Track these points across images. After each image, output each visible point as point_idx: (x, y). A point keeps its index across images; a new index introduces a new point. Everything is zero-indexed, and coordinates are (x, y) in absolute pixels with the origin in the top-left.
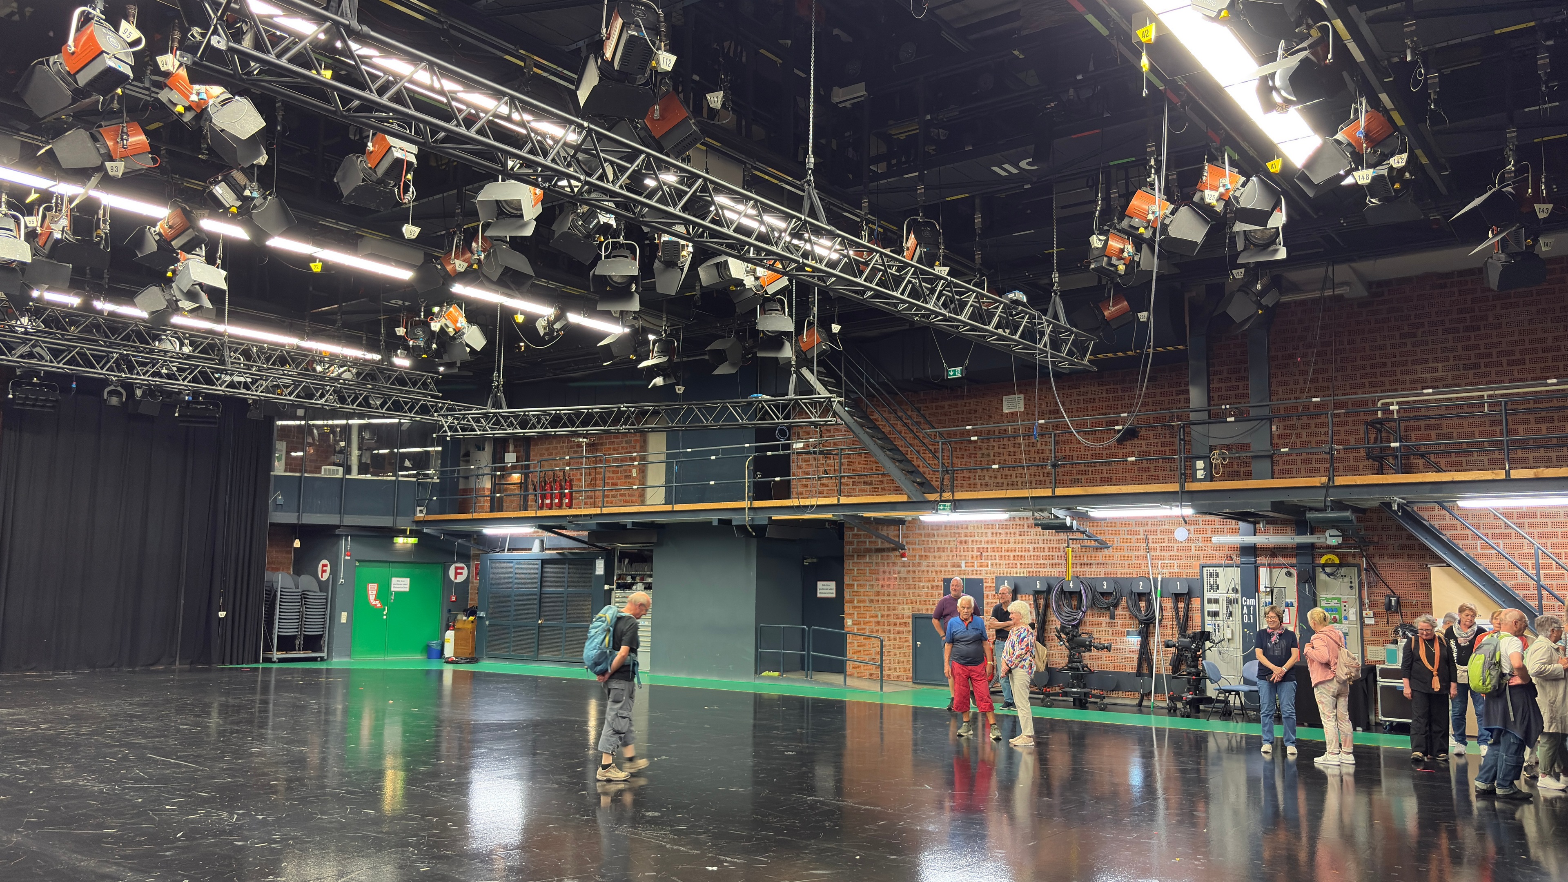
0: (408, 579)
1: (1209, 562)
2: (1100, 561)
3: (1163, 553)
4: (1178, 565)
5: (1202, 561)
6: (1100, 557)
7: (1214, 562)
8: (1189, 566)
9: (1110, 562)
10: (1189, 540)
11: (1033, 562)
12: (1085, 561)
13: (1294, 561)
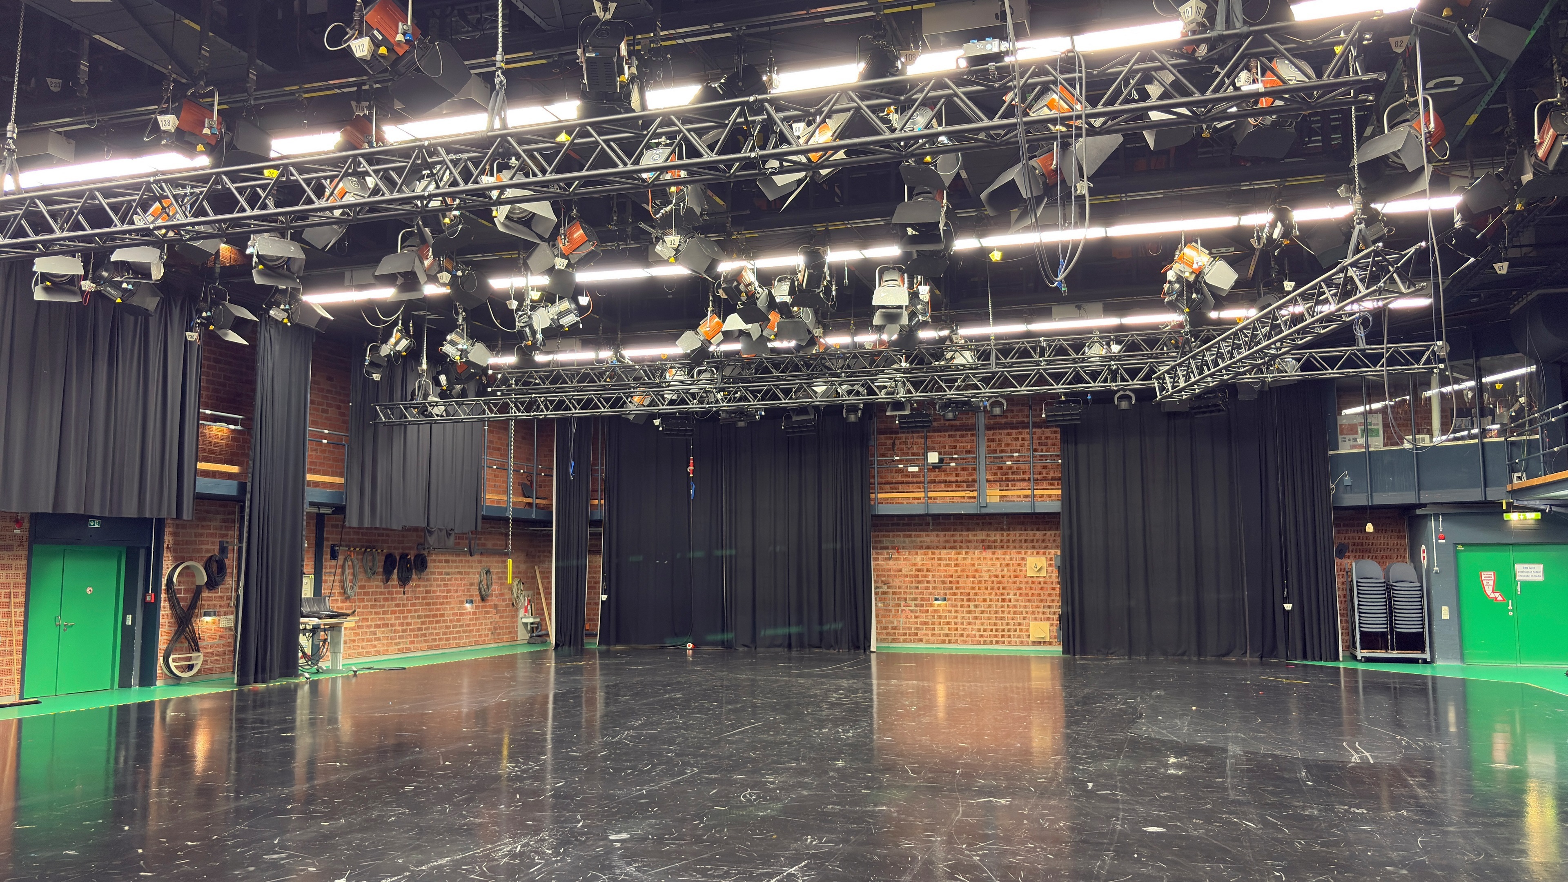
0: (1541, 566)
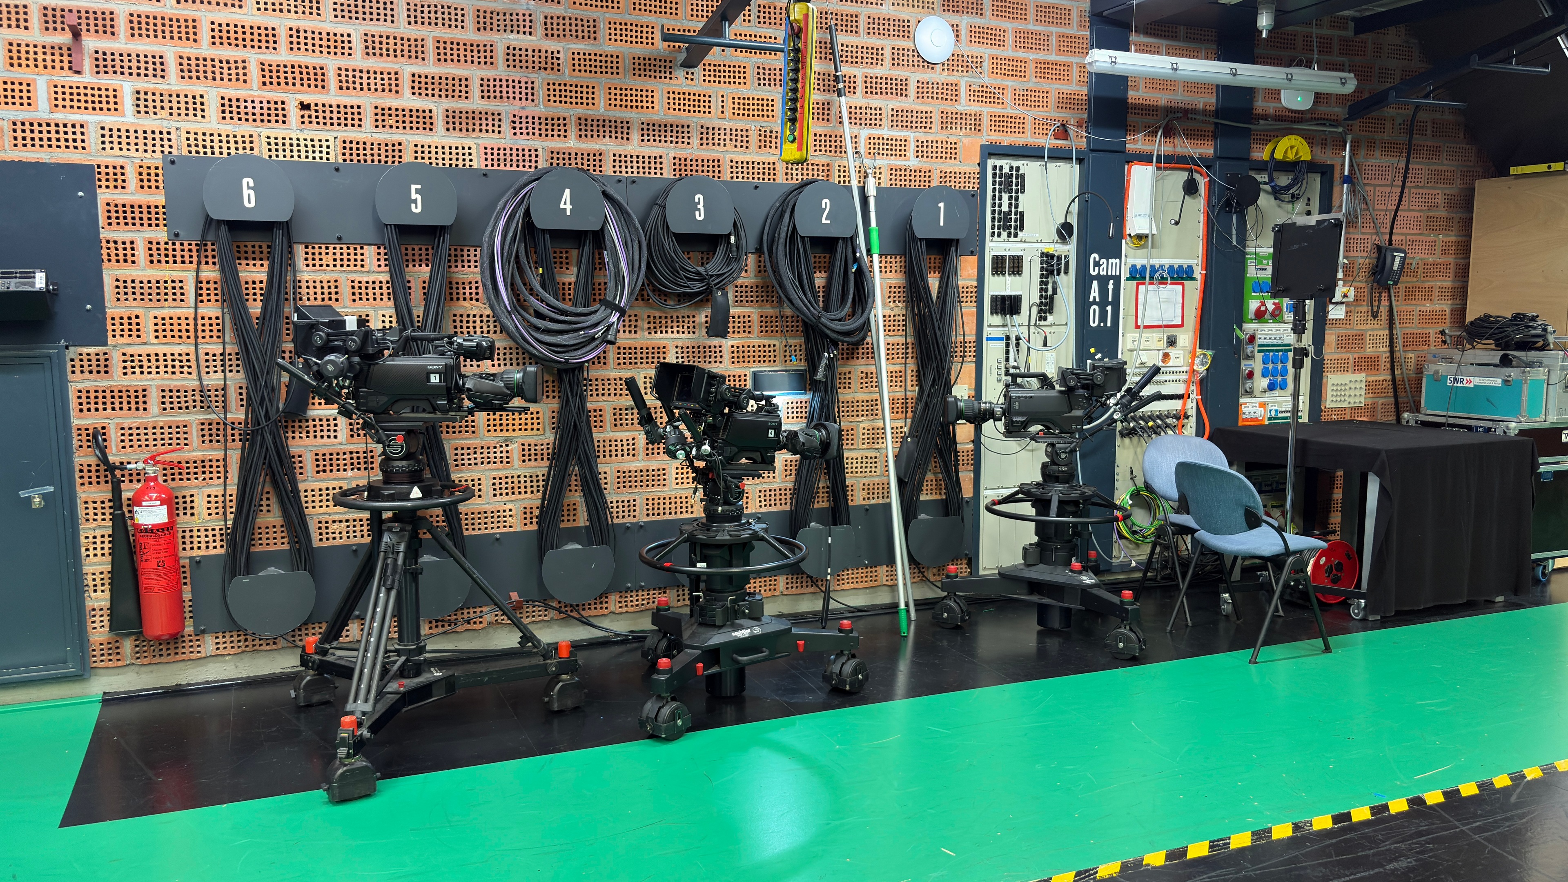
1: (1006, 140)
2: (660, 112)
3: (875, 102)
4: (920, 144)
5: (988, 137)
6: (660, 101)
7: (1019, 140)
8: (951, 152)
9: (695, 120)
10: (955, 62)
11: (367, 101)
12: (601, 108)
13: (1207, 149)
